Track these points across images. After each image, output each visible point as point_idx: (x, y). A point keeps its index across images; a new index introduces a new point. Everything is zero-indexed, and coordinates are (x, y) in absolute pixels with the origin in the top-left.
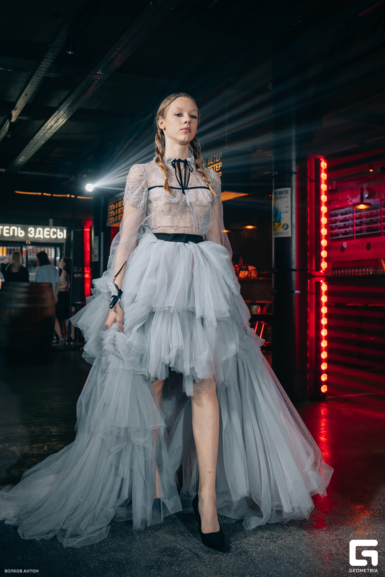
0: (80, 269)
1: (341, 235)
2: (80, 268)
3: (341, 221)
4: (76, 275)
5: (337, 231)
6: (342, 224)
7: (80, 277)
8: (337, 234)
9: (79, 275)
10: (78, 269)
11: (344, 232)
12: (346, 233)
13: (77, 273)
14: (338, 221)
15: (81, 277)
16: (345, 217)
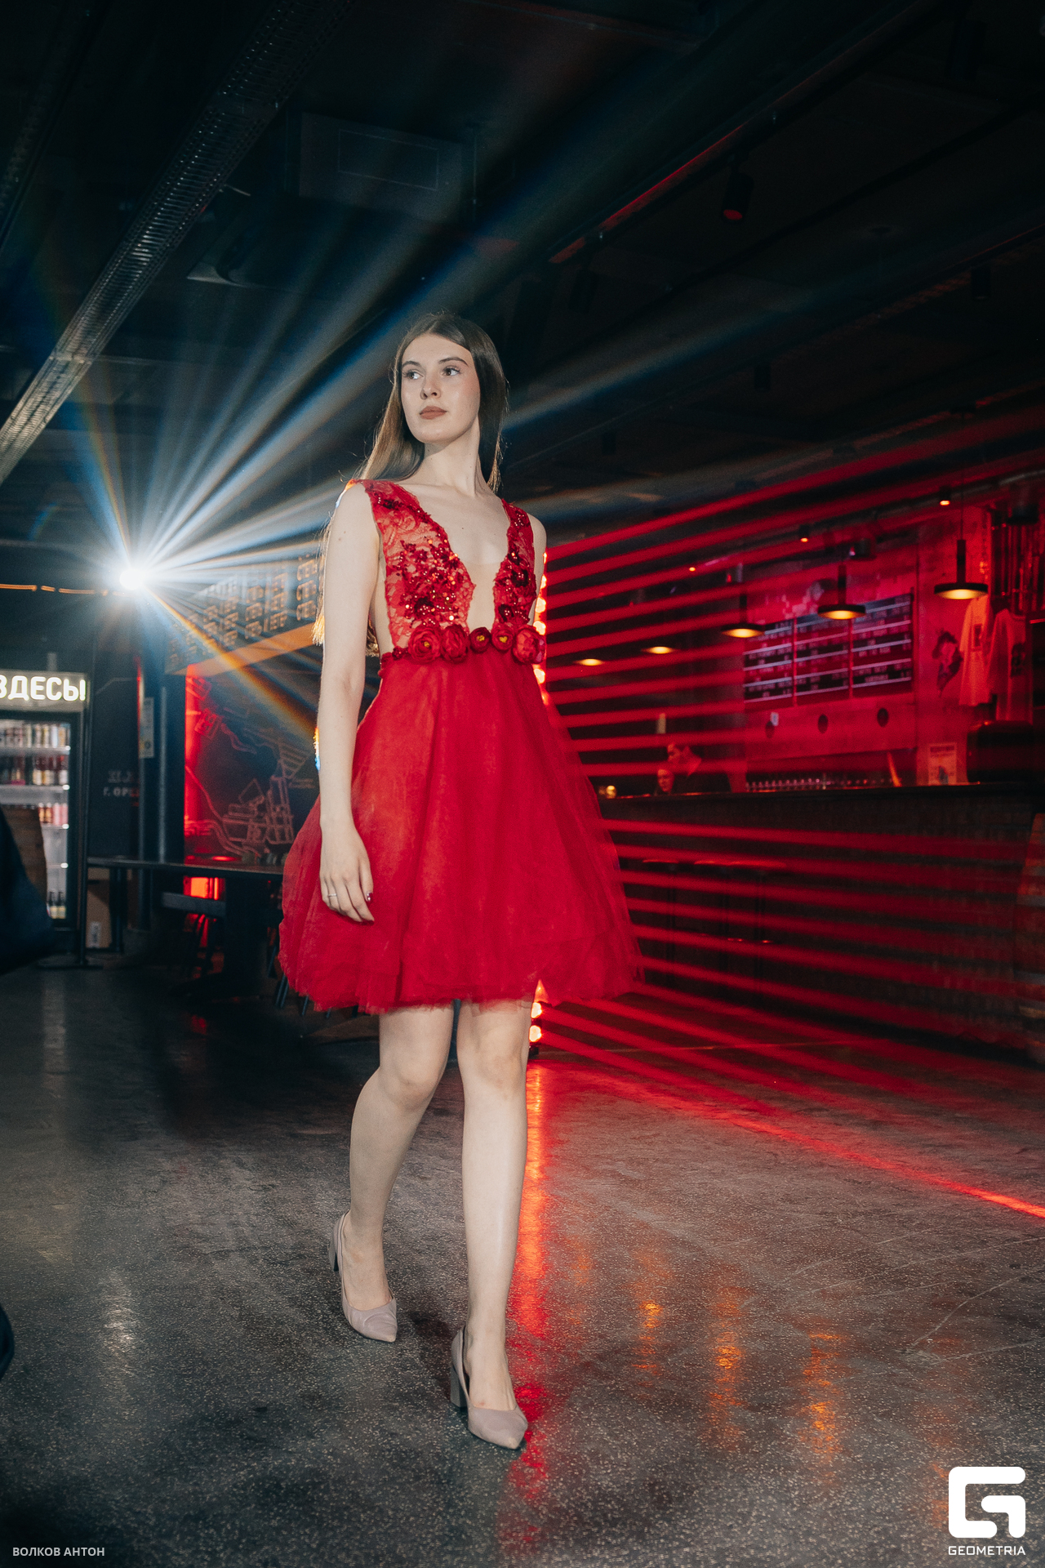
0: (127, 776)
1: (767, 694)
2: (129, 774)
3: (768, 660)
4: (117, 792)
5: (758, 683)
6: (767, 667)
7: (127, 794)
8: (758, 693)
9: (125, 791)
10: (124, 775)
11: (772, 687)
12: (776, 690)
13: (121, 785)
14: (761, 658)
15: (131, 795)
16: (777, 651)
